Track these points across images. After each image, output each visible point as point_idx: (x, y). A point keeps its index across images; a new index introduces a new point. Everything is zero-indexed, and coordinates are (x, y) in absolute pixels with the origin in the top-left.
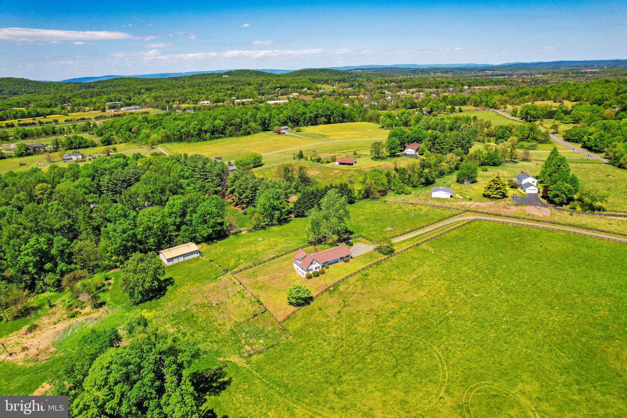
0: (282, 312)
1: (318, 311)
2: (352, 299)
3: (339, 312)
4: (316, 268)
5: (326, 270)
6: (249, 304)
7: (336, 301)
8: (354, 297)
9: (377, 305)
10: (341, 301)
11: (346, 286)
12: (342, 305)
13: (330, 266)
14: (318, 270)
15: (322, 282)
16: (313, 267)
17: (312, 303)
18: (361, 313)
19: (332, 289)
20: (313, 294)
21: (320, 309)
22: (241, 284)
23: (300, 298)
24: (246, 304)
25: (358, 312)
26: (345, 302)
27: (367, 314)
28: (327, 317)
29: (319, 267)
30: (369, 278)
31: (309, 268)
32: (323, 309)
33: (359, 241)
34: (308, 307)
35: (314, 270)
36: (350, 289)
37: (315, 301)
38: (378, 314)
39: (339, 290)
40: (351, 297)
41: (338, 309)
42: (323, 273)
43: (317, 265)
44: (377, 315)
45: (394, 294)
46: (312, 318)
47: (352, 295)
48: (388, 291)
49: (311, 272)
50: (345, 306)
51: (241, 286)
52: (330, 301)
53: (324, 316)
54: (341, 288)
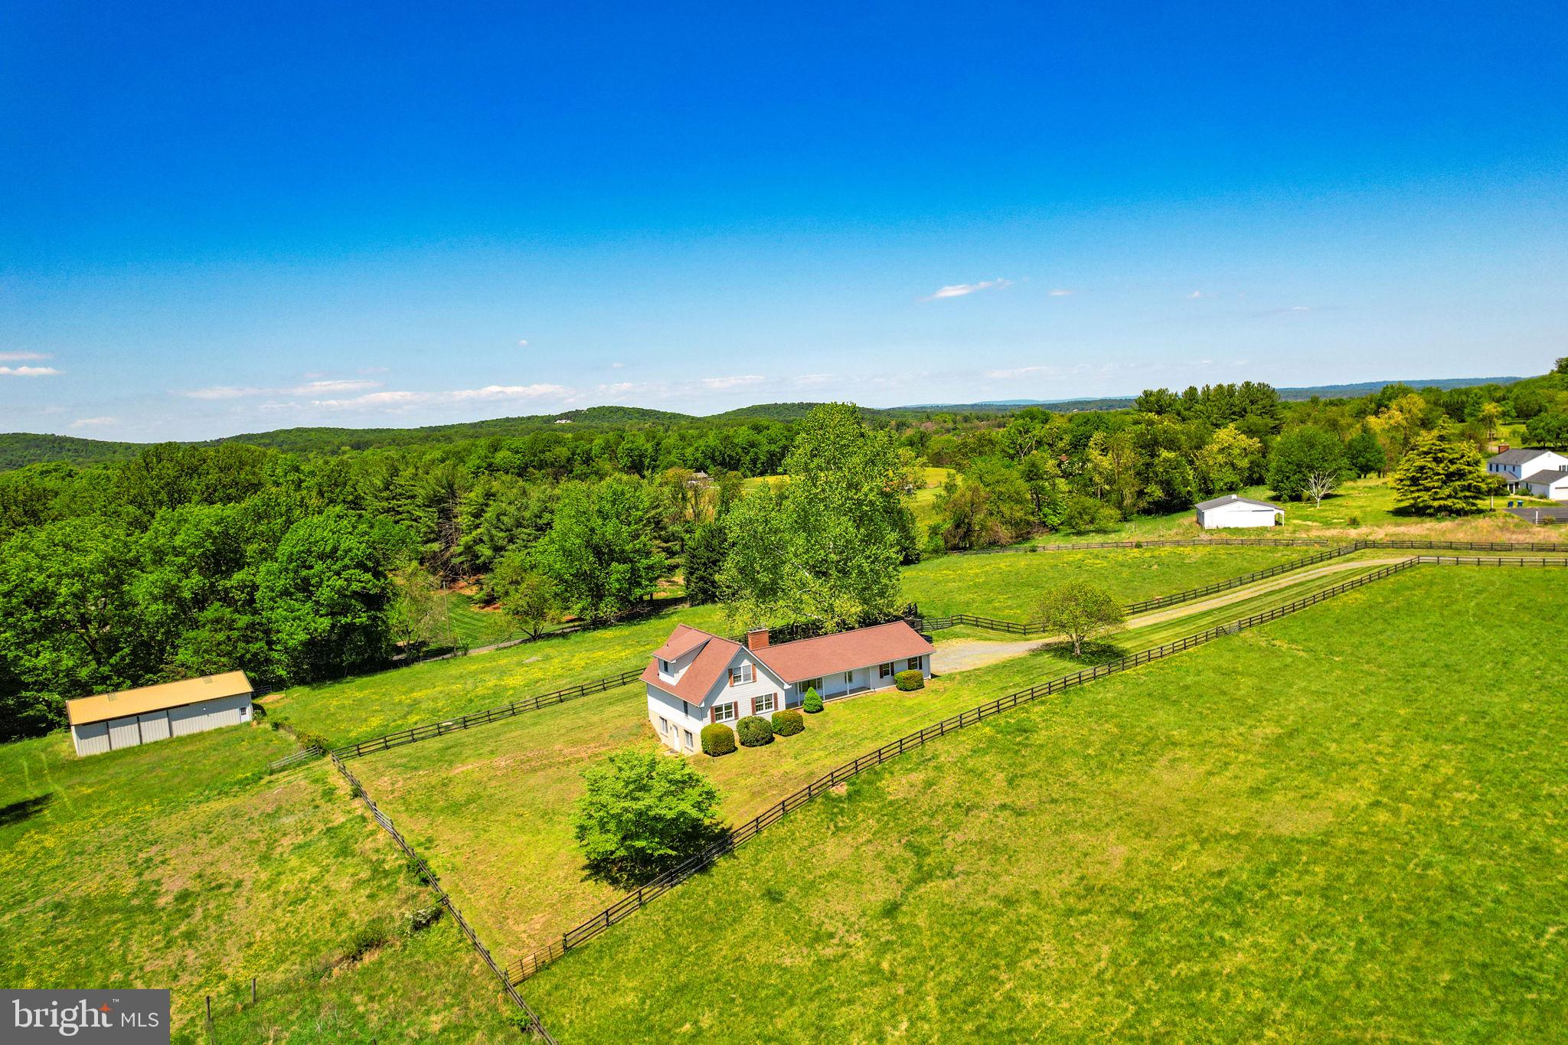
0: (539, 919)
1: (760, 907)
2: (959, 837)
3: (891, 910)
4: (757, 705)
5: (809, 720)
6: (359, 883)
7: (868, 850)
8: (974, 828)
9: (1118, 864)
10: (897, 850)
11: (918, 777)
12: (908, 872)
13: (828, 705)
14: (767, 715)
15: (789, 765)
16: (740, 695)
17: (722, 863)
18: (1027, 909)
19: (842, 790)
20: (729, 814)
21: (773, 896)
22: (357, 793)
23: (645, 823)
24: (344, 883)
25: (1008, 902)
26: (920, 852)
27: (1070, 912)
28: (817, 938)
29: (770, 701)
30: (1039, 738)
31: (721, 700)
32: (791, 893)
33: (957, 636)
34: (695, 884)
35: (745, 711)
36: (947, 786)
37: (744, 856)
38: (1139, 905)
39: (880, 794)
40: (955, 827)
41: (882, 893)
42: (793, 727)
43: (764, 686)
44: (1136, 916)
45: (1194, 805)
46: (723, 949)
47: (957, 816)
48: (1160, 792)
49: (731, 724)
50: (924, 876)
51: (357, 803)
52: (834, 851)
53: (794, 934)
54: (896, 785)
